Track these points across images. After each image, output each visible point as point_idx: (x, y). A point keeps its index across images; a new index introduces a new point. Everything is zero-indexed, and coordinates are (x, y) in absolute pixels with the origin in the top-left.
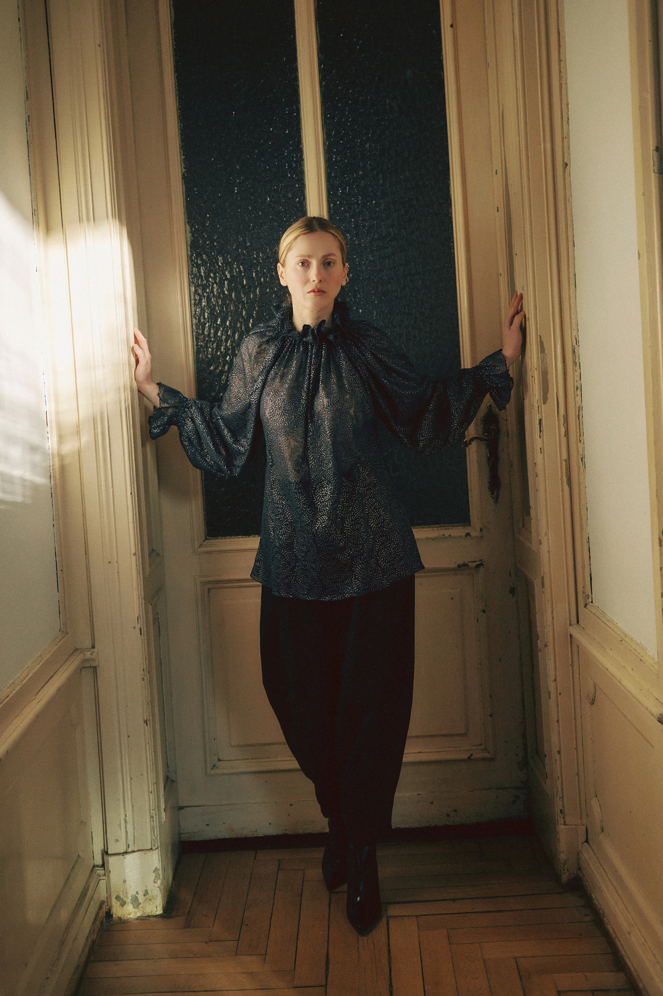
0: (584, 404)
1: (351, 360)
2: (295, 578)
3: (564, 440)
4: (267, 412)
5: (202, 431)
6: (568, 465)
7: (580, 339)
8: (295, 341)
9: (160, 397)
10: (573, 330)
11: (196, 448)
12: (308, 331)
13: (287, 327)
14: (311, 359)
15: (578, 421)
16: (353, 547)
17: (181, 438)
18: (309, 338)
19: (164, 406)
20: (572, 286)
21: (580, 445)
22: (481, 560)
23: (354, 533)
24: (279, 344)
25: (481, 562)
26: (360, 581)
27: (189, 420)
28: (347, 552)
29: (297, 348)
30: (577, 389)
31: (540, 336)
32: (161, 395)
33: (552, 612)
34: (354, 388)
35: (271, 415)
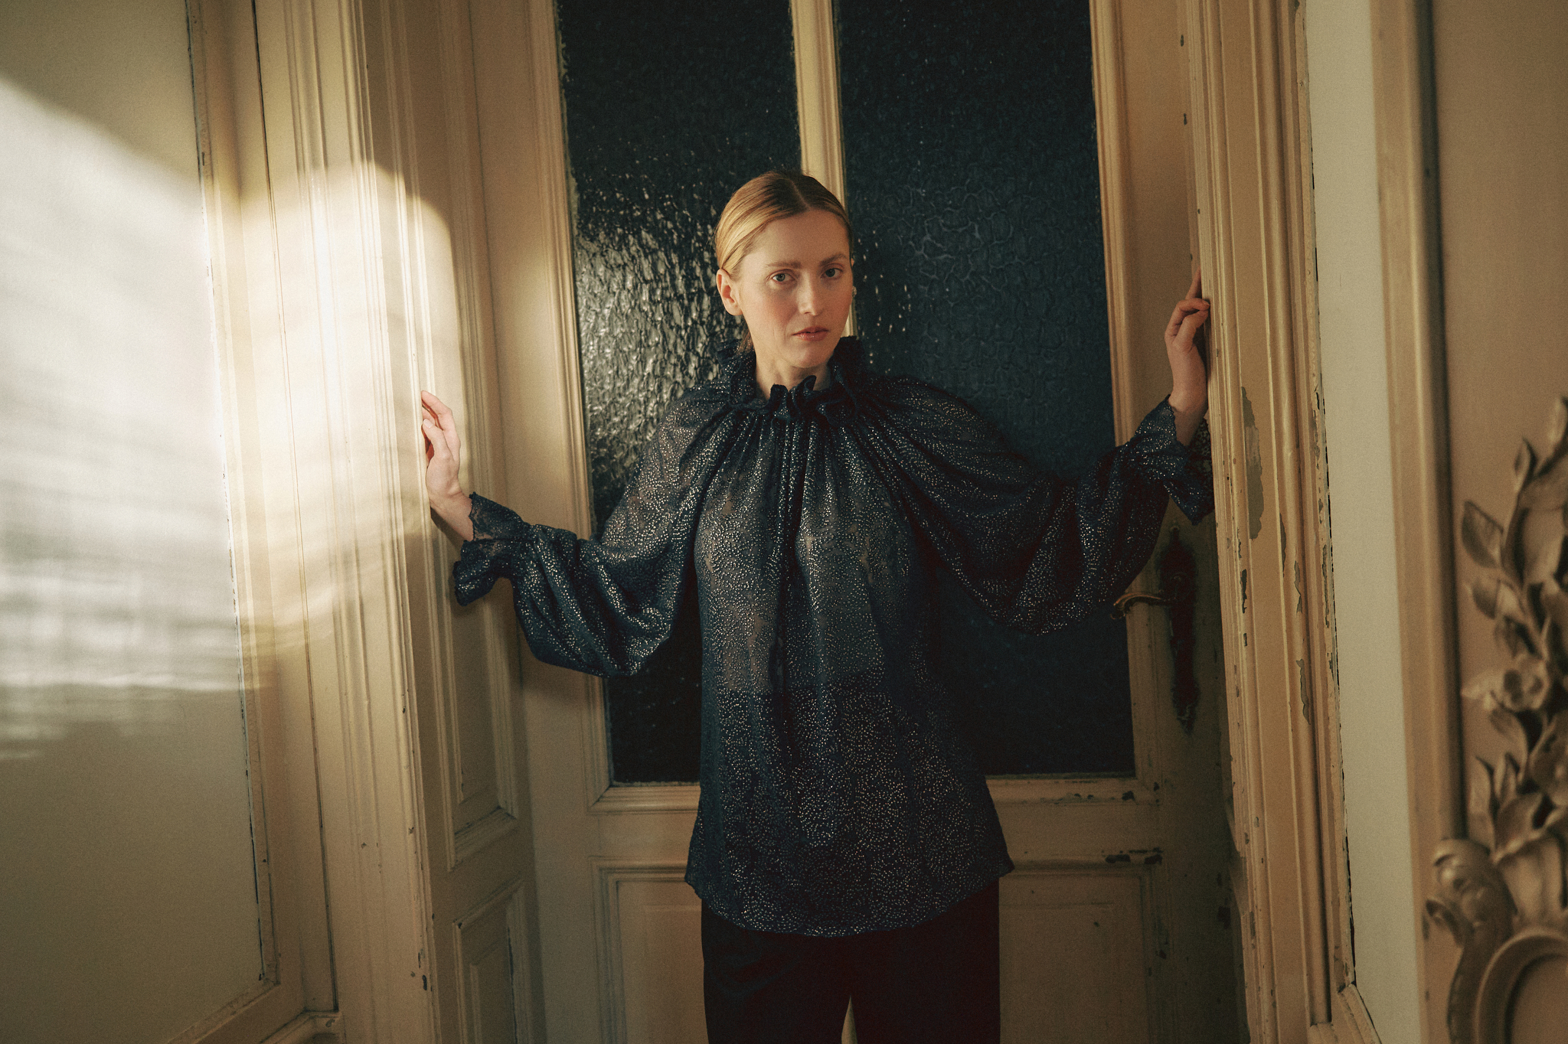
0: (1336, 542)
1: (868, 456)
2: (753, 890)
3: (1297, 617)
4: (708, 561)
5: (559, 588)
6: (1307, 675)
7: (1328, 397)
8: (761, 418)
9: (473, 521)
10: (1311, 376)
11: (547, 622)
12: (782, 397)
13: (744, 392)
14: (789, 452)
15: (1323, 578)
16: (871, 836)
17: (516, 603)
18: (783, 412)
19: (481, 538)
20: (1310, 278)
21: (1327, 631)
22: (1156, 850)
23: (874, 808)
24: (729, 424)
25: (1155, 853)
26: (884, 902)
27: (532, 566)
28: (859, 846)
29: (764, 433)
30: (1321, 507)
31: (1243, 389)
32: (475, 517)
33: (1272, 992)
34: (872, 511)
35: (716, 567)
